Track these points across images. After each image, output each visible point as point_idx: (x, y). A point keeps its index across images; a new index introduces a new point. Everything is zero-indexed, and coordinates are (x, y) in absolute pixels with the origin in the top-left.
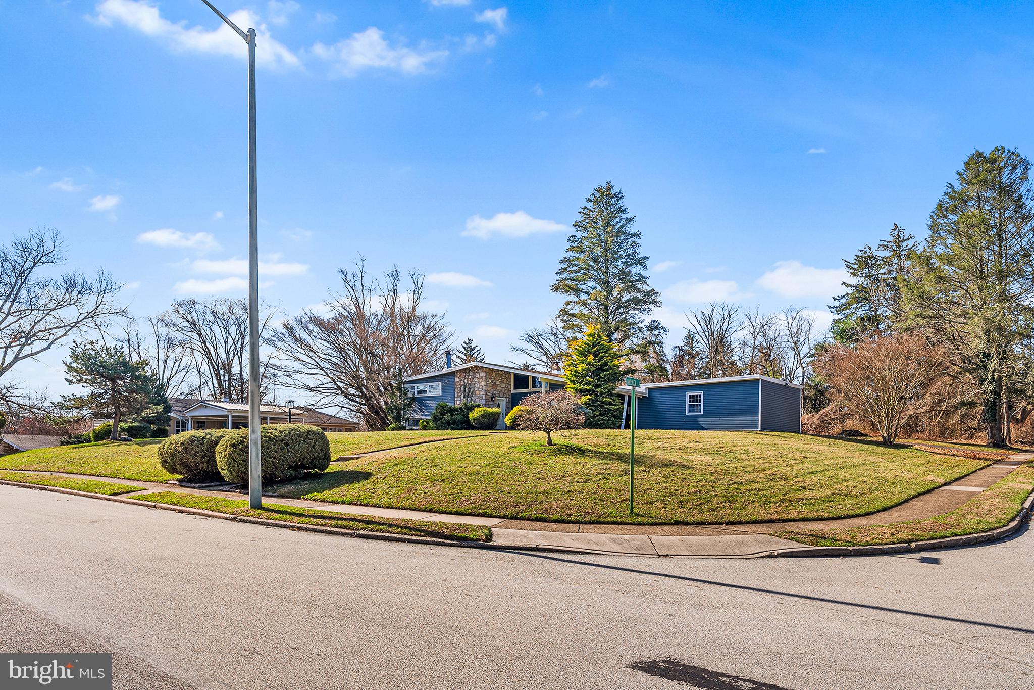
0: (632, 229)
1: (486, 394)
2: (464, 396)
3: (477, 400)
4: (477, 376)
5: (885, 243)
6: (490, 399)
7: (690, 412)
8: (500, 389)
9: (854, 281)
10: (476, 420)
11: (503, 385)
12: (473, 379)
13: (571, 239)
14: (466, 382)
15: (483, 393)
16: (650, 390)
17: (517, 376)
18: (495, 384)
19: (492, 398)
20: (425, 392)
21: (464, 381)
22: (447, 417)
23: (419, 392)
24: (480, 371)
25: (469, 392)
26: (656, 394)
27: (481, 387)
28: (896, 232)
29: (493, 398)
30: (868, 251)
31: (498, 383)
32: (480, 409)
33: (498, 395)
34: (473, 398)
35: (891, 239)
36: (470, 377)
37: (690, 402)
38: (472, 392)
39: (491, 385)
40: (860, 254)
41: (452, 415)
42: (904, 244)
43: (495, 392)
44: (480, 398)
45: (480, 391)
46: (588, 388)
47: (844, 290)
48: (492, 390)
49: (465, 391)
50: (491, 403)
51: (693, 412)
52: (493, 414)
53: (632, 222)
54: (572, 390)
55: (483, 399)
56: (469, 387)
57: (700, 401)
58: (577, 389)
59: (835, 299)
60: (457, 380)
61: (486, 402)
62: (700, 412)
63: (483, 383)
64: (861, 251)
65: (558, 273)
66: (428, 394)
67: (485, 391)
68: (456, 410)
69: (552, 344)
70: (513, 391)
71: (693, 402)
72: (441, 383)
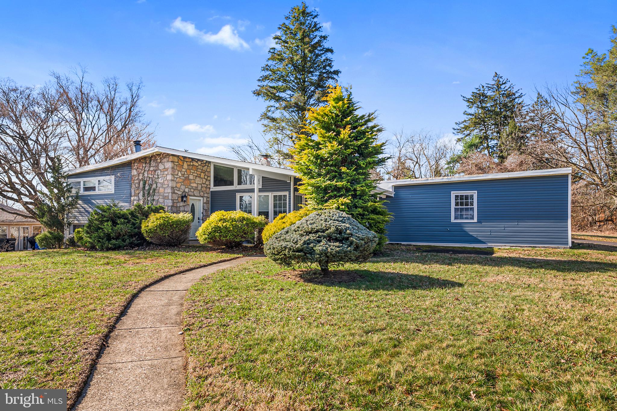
0: (326, 44)
1: (173, 193)
2: (144, 195)
3: (161, 200)
4: (161, 167)
5: (489, 86)
6: (180, 199)
7: (456, 218)
8: (195, 185)
9: (473, 110)
10: (151, 232)
11: (198, 180)
12: (155, 171)
13: (271, 51)
14: (146, 175)
15: (169, 190)
16: (397, 188)
17: (217, 169)
18: (187, 178)
19: (182, 197)
20: (93, 189)
21: (143, 174)
22: (107, 227)
23: (86, 189)
24: (165, 160)
25: (150, 189)
26: (403, 194)
27: (166, 182)
28: (496, 78)
29: (184, 197)
30: (482, 89)
31: (191, 177)
32: (158, 215)
33: (190, 193)
34: (156, 198)
35: (493, 82)
36: (152, 169)
37: (457, 204)
38: (154, 190)
39: (181, 181)
40: (475, 91)
41: (115, 223)
42: (503, 87)
43: (187, 190)
44: (165, 198)
45: (165, 188)
46: (340, 184)
47: (466, 117)
48: (183, 187)
49: (144, 188)
50: (182, 204)
51: (462, 218)
52: (179, 223)
53: (325, 41)
54: (310, 188)
55: (168, 199)
56: (150, 182)
57: (472, 204)
58: (319, 187)
59: (456, 123)
60: (134, 172)
61: (173, 203)
62: (473, 218)
63: (169, 177)
64: (477, 89)
65: (259, 80)
66: (97, 192)
67: (172, 188)
68: (124, 216)
69: (248, 154)
70: (214, 189)
71: (462, 204)
72: (113, 177)
